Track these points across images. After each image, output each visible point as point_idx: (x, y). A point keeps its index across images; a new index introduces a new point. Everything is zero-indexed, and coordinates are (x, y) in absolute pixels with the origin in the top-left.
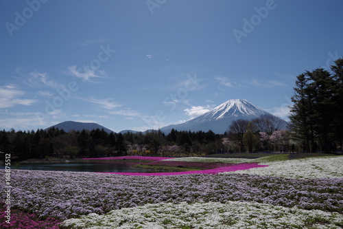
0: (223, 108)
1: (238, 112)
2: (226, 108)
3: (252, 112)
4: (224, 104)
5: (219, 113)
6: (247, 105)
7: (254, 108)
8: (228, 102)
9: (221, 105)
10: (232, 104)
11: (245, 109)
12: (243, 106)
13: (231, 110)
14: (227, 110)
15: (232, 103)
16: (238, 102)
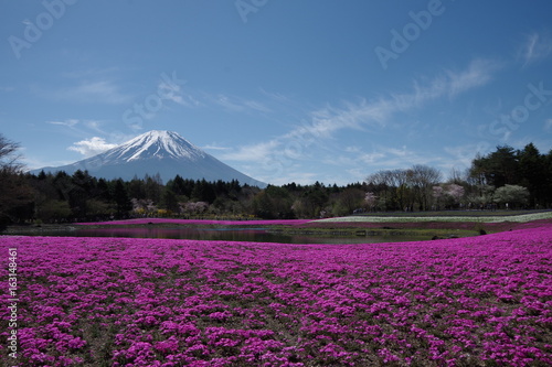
0: (139, 143)
1: (163, 151)
2: (144, 143)
3: (185, 153)
4: (141, 137)
5: (133, 151)
6: (180, 142)
7: (189, 146)
8: (148, 133)
9: (136, 139)
10: (155, 138)
11: (174, 147)
12: (171, 142)
13: (153, 148)
14: (145, 147)
15: (155, 136)
16: (164, 136)
